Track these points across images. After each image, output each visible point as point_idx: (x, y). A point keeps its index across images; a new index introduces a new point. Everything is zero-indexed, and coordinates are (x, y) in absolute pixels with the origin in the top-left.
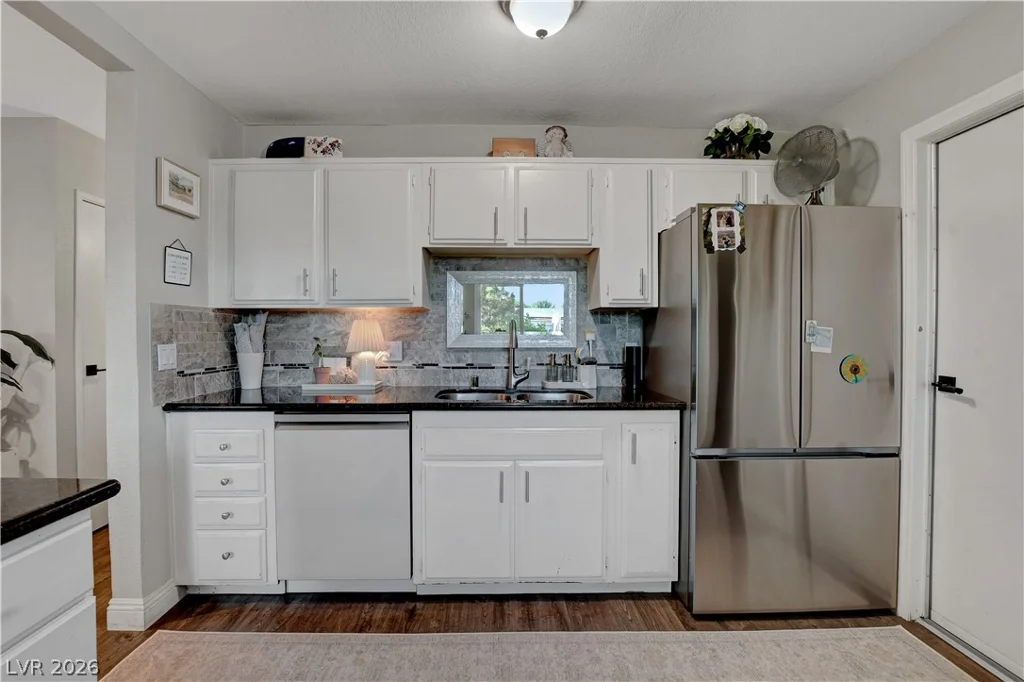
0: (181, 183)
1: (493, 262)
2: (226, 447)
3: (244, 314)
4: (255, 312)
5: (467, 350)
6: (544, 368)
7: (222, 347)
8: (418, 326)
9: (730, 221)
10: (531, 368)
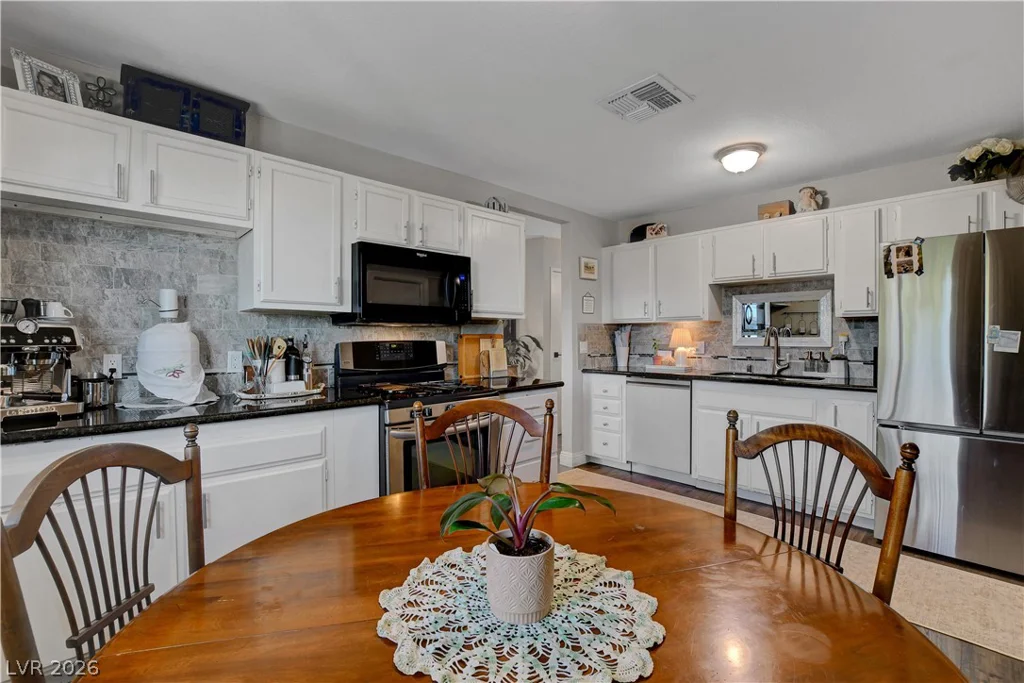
0: (589, 266)
1: (765, 288)
2: (606, 391)
3: (620, 326)
4: (625, 325)
5: (747, 348)
6: (803, 361)
7: (608, 343)
8: (715, 331)
9: (908, 253)
10: (792, 361)
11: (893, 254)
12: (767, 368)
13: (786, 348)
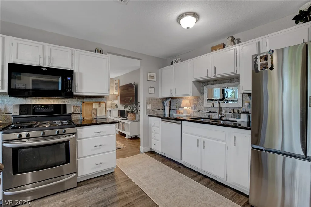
0: (152, 76)
2: (155, 124)
5: (210, 107)
6: (230, 113)
7: (162, 105)
8: (198, 101)
9: (266, 58)
10: (227, 113)
11: (258, 60)
12: (216, 116)
13: (224, 108)
